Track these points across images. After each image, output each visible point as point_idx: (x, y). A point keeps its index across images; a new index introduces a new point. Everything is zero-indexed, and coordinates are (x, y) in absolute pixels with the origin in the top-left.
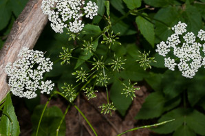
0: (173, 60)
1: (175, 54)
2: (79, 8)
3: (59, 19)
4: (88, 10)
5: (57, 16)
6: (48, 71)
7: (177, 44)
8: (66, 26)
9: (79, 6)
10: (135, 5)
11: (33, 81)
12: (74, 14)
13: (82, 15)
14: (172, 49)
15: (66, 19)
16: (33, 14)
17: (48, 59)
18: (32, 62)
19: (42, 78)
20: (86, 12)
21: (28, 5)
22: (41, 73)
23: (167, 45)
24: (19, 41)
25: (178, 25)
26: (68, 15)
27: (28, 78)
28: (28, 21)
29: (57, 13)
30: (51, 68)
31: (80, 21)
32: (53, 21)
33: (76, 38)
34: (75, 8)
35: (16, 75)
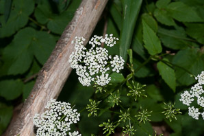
0: (197, 109)
1: (198, 103)
2: (106, 63)
3: (87, 74)
4: (115, 64)
5: (85, 71)
6: (75, 122)
7: (201, 94)
8: (93, 79)
9: (106, 60)
10: (157, 51)
11: (60, 132)
12: (101, 68)
13: (108, 69)
14: (195, 98)
15: (94, 73)
16: (58, 63)
17: (75, 111)
18: (60, 114)
19: (69, 129)
20: (112, 66)
21: (53, 54)
22: (68, 124)
23: (191, 94)
24: (45, 90)
25: (202, 75)
26: (96, 69)
27: (55, 129)
28: (54, 70)
29: (85, 67)
30: (78, 120)
31: (107, 75)
32: (80, 75)
33: (102, 90)
34: (102, 63)
35: (44, 126)
